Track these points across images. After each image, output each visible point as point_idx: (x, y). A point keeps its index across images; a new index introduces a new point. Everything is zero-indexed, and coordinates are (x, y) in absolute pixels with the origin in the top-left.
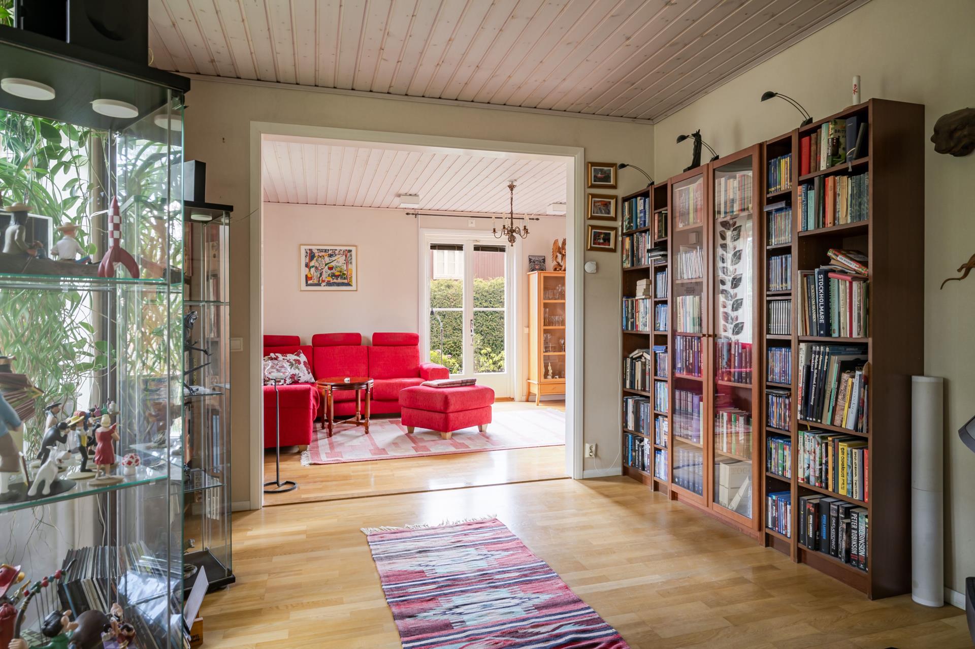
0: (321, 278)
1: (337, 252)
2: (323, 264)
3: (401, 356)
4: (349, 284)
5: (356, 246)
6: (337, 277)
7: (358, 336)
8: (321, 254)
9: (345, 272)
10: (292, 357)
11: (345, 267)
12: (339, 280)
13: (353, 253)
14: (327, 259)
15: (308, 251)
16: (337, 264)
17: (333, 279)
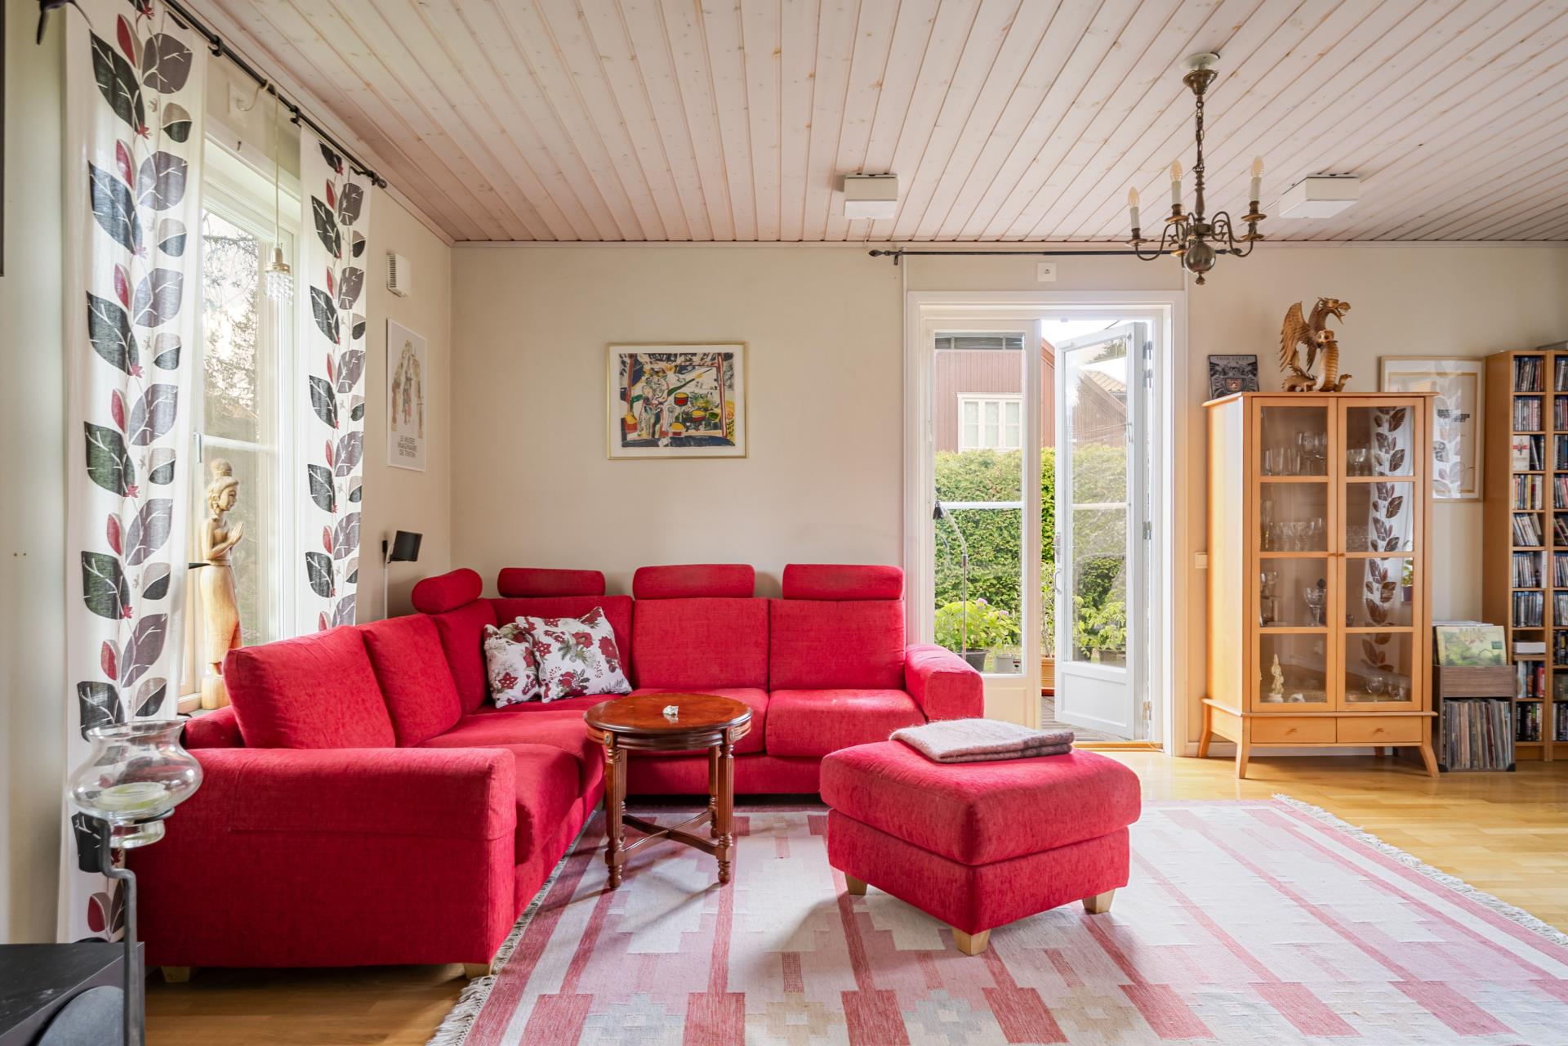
0: (658, 427)
1: (696, 360)
2: (662, 391)
3: (854, 626)
4: (725, 441)
5: (742, 343)
6: (697, 422)
7: (745, 572)
8: (658, 366)
9: (717, 411)
10: (569, 626)
11: (716, 398)
12: (702, 432)
13: (737, 362)
14: (673, 379)
15: (628, 360)
16: (698, 391)
17: (688, 429)
